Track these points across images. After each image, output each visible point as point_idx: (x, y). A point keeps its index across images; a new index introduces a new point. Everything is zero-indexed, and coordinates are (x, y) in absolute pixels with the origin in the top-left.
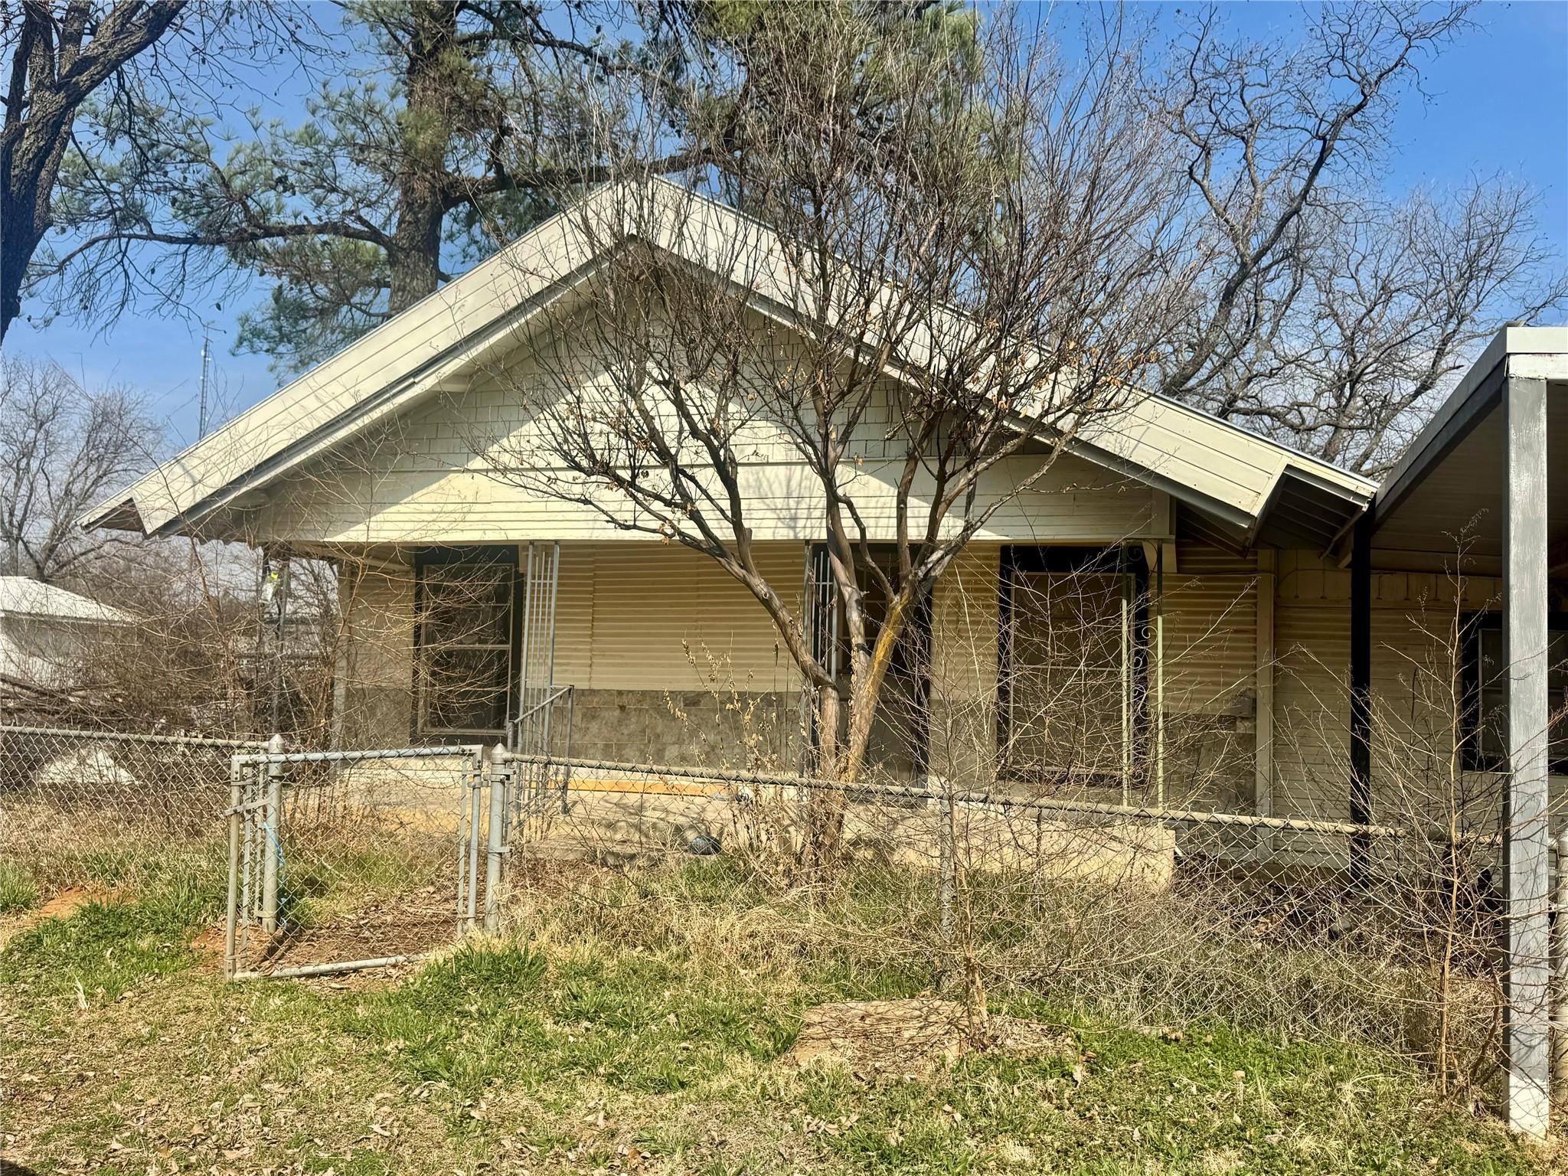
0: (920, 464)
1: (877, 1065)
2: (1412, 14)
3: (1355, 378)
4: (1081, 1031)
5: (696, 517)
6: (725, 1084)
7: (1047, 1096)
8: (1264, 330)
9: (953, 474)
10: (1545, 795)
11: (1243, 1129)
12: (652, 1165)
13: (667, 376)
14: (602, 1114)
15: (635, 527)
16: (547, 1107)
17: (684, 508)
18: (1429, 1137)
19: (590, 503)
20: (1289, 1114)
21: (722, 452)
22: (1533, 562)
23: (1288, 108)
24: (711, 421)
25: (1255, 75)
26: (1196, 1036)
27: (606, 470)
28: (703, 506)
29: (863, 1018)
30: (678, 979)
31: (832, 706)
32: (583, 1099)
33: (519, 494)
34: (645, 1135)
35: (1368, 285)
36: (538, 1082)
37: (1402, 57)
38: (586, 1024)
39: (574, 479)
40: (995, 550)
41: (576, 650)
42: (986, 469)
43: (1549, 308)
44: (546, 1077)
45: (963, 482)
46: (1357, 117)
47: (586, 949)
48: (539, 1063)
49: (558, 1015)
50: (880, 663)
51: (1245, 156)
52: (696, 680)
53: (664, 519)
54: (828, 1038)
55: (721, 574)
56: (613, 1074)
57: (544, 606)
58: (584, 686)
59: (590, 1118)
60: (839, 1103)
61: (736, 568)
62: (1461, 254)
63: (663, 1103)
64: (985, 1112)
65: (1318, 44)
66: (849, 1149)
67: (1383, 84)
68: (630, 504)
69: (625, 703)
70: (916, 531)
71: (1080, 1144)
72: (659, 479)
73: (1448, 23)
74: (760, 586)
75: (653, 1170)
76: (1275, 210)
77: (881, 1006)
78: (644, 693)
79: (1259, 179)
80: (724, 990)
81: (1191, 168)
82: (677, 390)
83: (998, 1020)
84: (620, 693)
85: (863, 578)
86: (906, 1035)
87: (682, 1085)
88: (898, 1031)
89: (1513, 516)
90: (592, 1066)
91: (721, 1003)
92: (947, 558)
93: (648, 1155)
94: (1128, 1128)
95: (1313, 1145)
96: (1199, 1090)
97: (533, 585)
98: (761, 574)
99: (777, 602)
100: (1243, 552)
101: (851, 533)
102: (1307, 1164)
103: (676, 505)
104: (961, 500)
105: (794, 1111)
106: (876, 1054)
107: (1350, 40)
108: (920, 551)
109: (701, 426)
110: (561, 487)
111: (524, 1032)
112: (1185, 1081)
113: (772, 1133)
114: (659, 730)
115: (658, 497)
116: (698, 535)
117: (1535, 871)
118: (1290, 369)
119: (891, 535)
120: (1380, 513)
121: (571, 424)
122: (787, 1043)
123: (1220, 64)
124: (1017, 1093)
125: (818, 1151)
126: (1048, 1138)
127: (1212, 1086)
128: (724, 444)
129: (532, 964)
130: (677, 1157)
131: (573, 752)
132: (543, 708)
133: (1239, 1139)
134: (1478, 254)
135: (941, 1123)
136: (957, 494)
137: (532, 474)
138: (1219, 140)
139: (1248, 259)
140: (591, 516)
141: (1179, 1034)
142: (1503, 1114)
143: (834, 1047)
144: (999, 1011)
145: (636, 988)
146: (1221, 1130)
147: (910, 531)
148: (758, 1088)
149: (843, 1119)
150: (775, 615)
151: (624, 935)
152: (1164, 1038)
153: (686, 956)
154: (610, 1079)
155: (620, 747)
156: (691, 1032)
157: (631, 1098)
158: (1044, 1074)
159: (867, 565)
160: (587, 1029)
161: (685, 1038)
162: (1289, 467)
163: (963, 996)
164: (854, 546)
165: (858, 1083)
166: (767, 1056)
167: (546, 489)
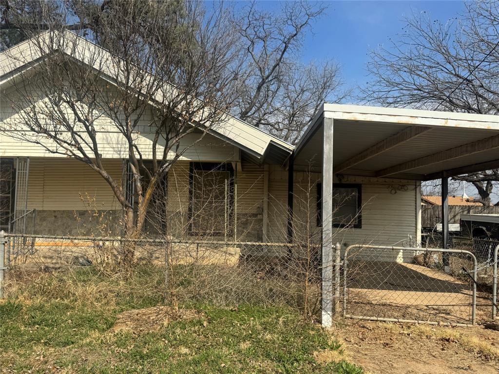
0: (160, 135)
1: (141, 329)
2: (310, 9)
3: (293, 115)
4: (207, 311)
5: (80, 149)
6: (88, 341)
7: (195, 332)
8: (269, 100)
9: (171, 139)
10: (331, 233)
11: (252, 335)
12: (60, 371)
13: (69, 99)
14: (42, 356)
15: (57, 152)
16: (21, 356)
17: (75, 146)
18: (301, 331)
19: (39, 143)
20: (265, 329)
21: (90, 127)
22: (329, 169)
23: (276, 33)
24: (86, 117)
25: (267, 21)
26: (240, 309)
27: (45, 131)
28: (83, 145)
29: (137, 315)
30: (72, 308)
31: (131, 214)
32: (35, 351)
33: (11, 139)
34: (58, 361)
35: (298, 88)
36: (18, 348)
37: (307, 21)
38: (37, 326)
39: (33, 134)
40: (188, 163)
41: (38, 196)
42: (182, 137)
43: (344, 99)
44: (21, 345)
45: (174, 141)
46: (295, 38)
47: (38, 300)
48: (18, 341)
49: (26, 324)
50: (147, 200)
51: (264, 46)
52: (83, 207)
53: (67, 149)
54: (125, 322)
55: (91, 169)
56: (47, 342)
57: (23, 180)
58: (41, 209)
59: (37, 358)
60: (127, 342)
61: (96, 168)
62: (322, 82)
63: (65, 350)
64: (175, 339)
65: (284, 14)
66: (130, 356)
67: (301, 28)
68: (55, 144)
69: (56, 215)
70: (159, 156)
71: (204, 345)
72: (67, 136)
73: (319, 13)
74: (105, 174)
75: (60, 372)
76: (272, 63)
77: (144, 310)
78: (64, 211)
79: (268, 54)
80: (89, 310)
81: (248, 48)
82: (73, 104)
83: (181, 310)
84: (54, 211)
85: (142, 172)
86: (152, 318)
87: (73, 343)
88: (149, 317)
89: (324, 156)
90: (39, 341)
91: (88, 315)
92: (170, 166)
93: (59, 367)
94: (219, 339)
95: (270, 337)
96: (240, 324)
97: (19, 173)
98: (105, 170)
99: (111, 180)
100: (260, 165)
101: (138, 157)
102: (269, 343)
103: (72, 145)
104: (174, 147)
105: (112, 347)
106: (141, 326)
107: (293, 14)
108: (161, 163)
109: (82, 118)
110: (27, 137)
111: (13, 331)
112: (236, 322)
113: (104, 355)
114: (69, 224)
115: (65, 142)
116: (81, 156)
117: (328, 255)
118: (276, 112)
119: (151, 157)
120: (295, 155)
121: (32, 114)
122: (111, 325)
123: (257, 16)
124: (186, 332)
125: (120, 359)
126: (195, 345)
127: (244, 323)
128: (91, 124)
129: (16, 307)
130: (70, 367)
131: (36, 232)
132: (23, 217)
133: (251, 338)
134: (326, 82)
135: (161, 345)
136: (173, 145)
137: (16, 132)
138: (256, 40)
139: (264, 78)
140: (39, 148)
141: (236, 309)
142: (321, 323)
143: (127, 325)
144: (181, 308)
145: (57, 312)
146: (245, 336)
147: (157, 156)
148: (100, 341)
149: (129, 347)
150: (110, 184)
151: (53, 295)
152: (232, 310)
153: (76, 301)
154: (45, 344)
155: (55, 231)
156: (77, 325)
157: (53, 349)
158: (194, 325)
159: (143, 167)
160: (37, 328)
161: (74, 328)
162: (271, 141)
163: (170, 304)
164: (138, 160)
165: (134, 335)
166: (104, 330)
167: (21, 138)
